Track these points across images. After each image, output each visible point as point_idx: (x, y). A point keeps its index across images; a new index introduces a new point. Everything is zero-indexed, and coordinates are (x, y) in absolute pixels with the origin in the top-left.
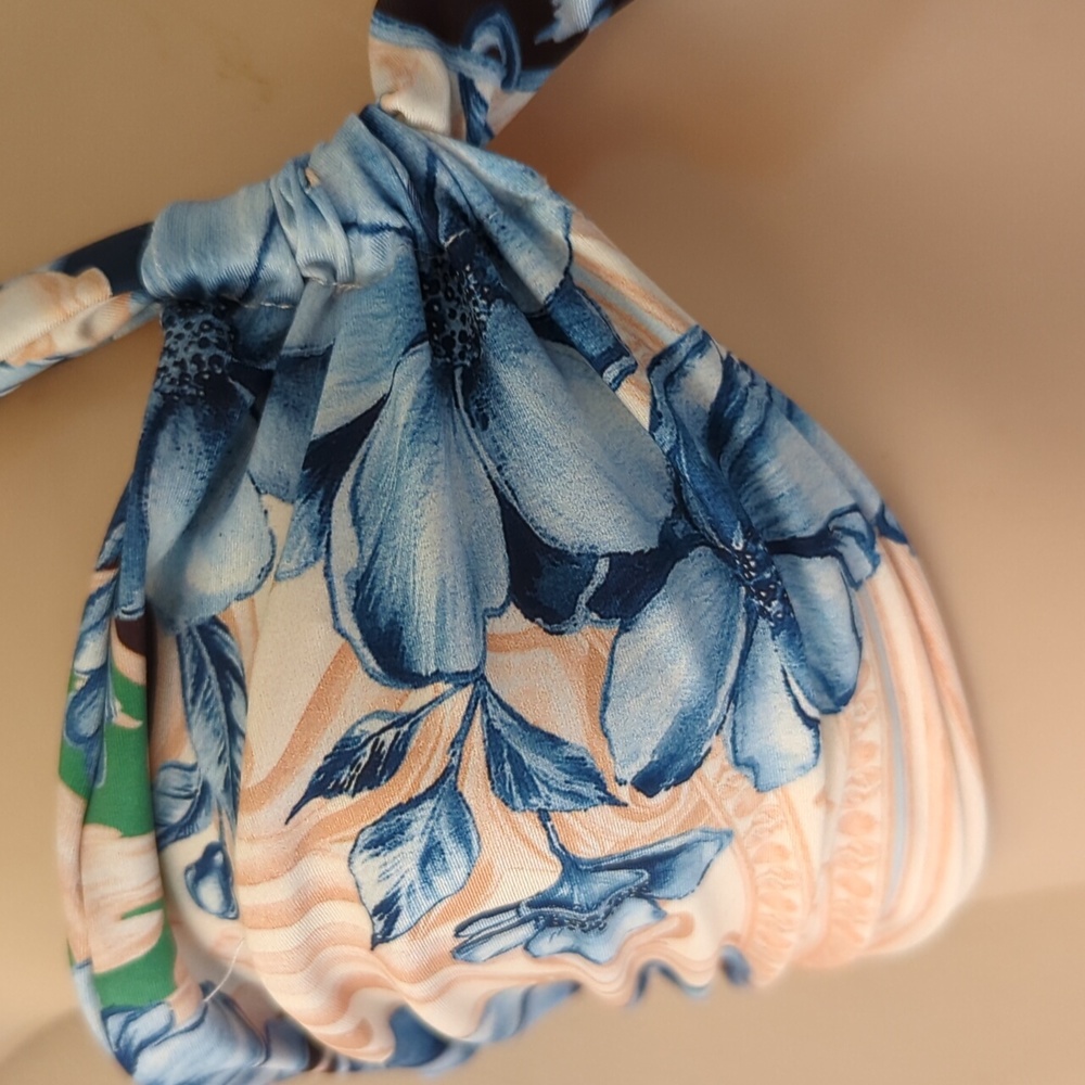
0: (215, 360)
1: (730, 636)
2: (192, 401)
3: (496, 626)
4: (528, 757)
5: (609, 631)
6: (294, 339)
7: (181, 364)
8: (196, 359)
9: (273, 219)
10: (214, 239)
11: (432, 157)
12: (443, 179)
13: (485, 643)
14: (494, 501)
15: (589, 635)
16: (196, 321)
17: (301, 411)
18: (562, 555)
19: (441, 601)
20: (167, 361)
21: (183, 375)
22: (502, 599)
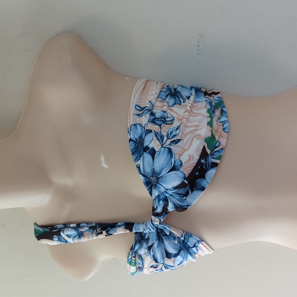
0: (140, 238)
1: (185, 255)
2: (138, 242)
3: (165, 259)
4: (168, 267)
5: (174, 258)
6: (146, 237)
7: (137, 239)
8: (138, 239)
9: (144, 229)
10: (139, 230)
11: (158, 226)
12: (159, 227)
13: (164, 260)
14: (164, 250)
15: (173, 259)
16: (138, 235)
17: (147, 243)
18: (170, 253)
19: (160, 259)
20: (135, 239)
21: (137, 240)
22: (165, 257)
